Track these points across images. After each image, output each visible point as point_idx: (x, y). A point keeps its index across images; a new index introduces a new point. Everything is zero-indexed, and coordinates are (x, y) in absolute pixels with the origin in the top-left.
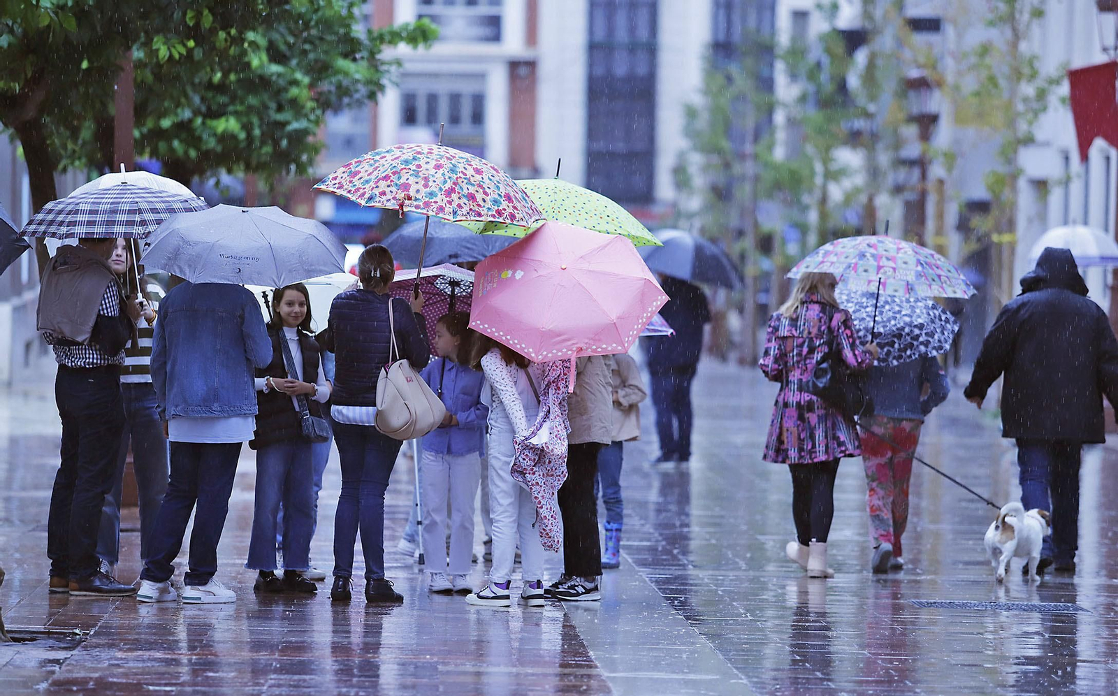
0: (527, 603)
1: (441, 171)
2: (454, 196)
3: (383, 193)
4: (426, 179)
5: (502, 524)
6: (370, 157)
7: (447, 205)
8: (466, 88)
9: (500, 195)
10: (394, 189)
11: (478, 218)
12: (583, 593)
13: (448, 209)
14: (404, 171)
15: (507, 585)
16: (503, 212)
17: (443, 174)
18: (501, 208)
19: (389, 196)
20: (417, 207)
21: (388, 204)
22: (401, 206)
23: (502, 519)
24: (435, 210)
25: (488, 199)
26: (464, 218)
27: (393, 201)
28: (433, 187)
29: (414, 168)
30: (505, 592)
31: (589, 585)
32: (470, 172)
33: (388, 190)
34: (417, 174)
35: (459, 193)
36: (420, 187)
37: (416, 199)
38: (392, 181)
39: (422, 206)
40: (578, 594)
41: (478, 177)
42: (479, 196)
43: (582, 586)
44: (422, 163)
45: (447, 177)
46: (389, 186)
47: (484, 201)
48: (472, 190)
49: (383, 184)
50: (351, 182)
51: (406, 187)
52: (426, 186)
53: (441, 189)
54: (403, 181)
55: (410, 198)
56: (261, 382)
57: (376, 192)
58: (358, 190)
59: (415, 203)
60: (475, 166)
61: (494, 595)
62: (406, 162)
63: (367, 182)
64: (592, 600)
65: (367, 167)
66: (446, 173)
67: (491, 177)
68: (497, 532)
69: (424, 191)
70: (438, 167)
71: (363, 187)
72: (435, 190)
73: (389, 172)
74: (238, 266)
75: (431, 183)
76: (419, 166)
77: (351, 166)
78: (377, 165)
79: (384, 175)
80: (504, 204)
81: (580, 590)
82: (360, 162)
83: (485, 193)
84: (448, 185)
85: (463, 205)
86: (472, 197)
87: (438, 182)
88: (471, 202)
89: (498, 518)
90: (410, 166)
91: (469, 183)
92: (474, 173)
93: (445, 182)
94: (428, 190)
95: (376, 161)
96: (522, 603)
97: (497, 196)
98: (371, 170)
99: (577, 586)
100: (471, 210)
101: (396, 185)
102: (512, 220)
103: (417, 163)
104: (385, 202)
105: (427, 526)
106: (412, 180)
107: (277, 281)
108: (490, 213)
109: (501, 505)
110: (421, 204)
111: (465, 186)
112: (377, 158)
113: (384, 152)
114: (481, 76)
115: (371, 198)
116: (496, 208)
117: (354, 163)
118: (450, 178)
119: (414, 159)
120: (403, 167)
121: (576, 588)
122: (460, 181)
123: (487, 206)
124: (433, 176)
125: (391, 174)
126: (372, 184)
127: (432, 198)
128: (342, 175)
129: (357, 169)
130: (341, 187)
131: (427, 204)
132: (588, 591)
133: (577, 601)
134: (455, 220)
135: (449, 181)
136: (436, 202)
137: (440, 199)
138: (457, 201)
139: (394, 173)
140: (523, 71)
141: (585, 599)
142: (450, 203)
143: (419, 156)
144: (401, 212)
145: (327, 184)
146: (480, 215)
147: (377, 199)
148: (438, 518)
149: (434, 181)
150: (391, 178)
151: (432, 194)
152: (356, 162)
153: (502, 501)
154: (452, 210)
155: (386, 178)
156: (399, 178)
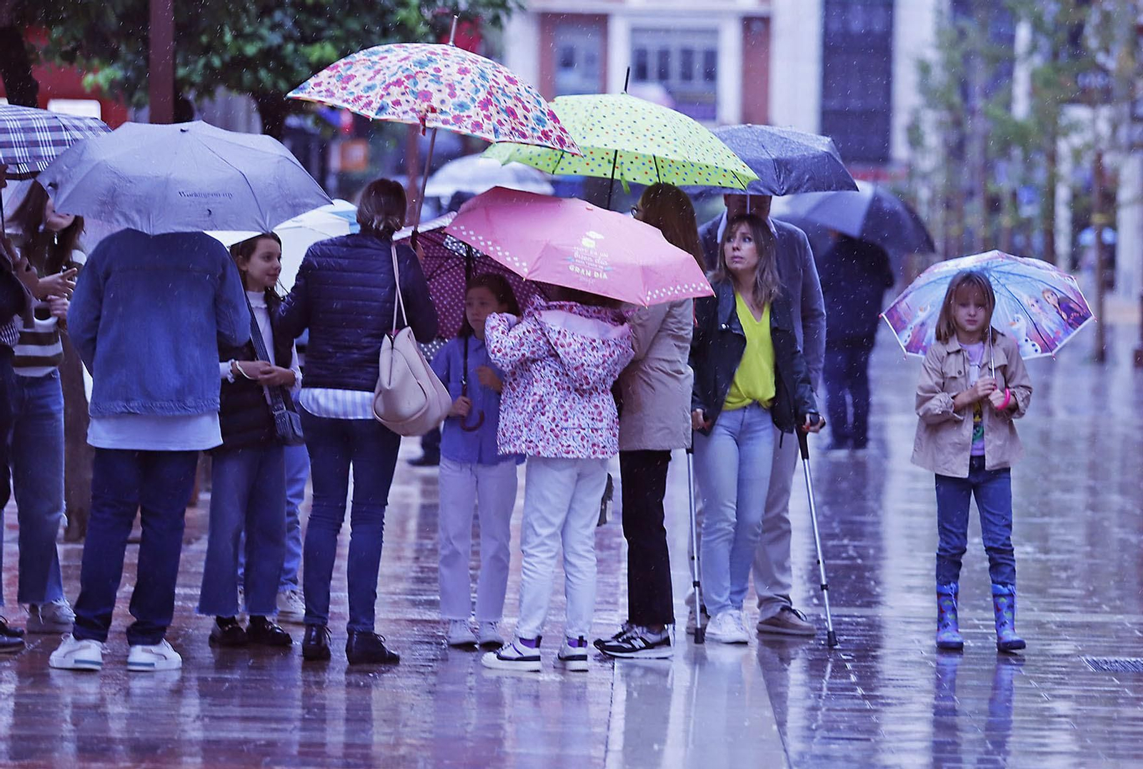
0: (565, 665)
1: (469, 77)
2: (492, 109)
3: (397, 103)
4: (451, 86)
5: (536, 559)
6: (365, 57)
7: (485, 120)
8: (699, 44)
9: (542, 112)
10: (411, 98)
11: (523, 140)
12: (641, 648)
13: (487, 125)
14: (420, 75)
15: (537, 642)
16: (550, 134)
17: (473, 81)
18: (546, 129)
19: (405, 107)
20: (445, 122)
21: (405, 117)
22: (423, 120)
23: (536, 554)
24: (469, 126)
25: (530, 115)
26: (507, 139)
27: (411, 114)
28: (461, 97)
29: (431, 71)
30: (534, 652)
31: (652, 638)
32: (502, 81)
33: (402, 99)
34: (437, 80)
35: (496, 106)
36: (445, 95)
37: (442, 112)
38: (406, 87)
39: (452, 121)
40: (634, 650)
41: (513, 88)
42: (520, 112)
43: (642, 639)
44: (440, 65)
45: (478, 85)
46: (403, 94)
47: (526, 119)
48: (510, 103)
49: (395, 91)
50: (344, 89)
51: (426, 96)
52: (452, 95)
53: (473, 100)
54: (420, 87)
55: (433, 110)
56: (225, 367)
57: (388, 100)
58: (359, 98)
59: (442, 117)
60: (506, 75)
61: (519, 655)
62: (421, 63)
63: (370, 88)
64: (658, 658)
65: (363, 70)
66: (476, 79)
67: (528, 89)
68: (528, 569)
69: (451, 102)
70: (463, 71)
71: (366, 95)
72: (465, 100)
73: (400, 75)
74: (206, 207)
75: (458, 92)
76: (438, 70)
77: (339, 69)
78: (377, 67)
79: (394, 79)
80: (550, 125)
81: (638, 643)
82: (351, 63)
83: (525, 108)
84: (482, 95)
85: (504, 122)
86: (511, 112)
87: (467, 90)
88: (511, 119)
89: (531, 551)
90: (427, 69)
91: (504, 94)
92: (507, 83)
93: (477, 91)
94: (455, 100)
95: (374, 63)
96: (558, 665)
97: (539, 114)
98: (371, 74)
99: (635, 639)
100: (513, 128)
101: (413, 92)
102: (562, 146)
103: (434, 65)
104: (401, 115)
105: (445, 557)
106: (432, 88)
107: (262, 223)
108: (535, 134)
109: (537, 535)
110: (450, 118)
111: (501, 98)
112: (375, 58)
113: (382, 52)
114: (714, 32)
115: (382, 109)
116: (542, 129)
117: (342, 65)
118: (482, 86)
119: (430, 60)
120: (418, 69)
121: (632, 641)
122: (494, 91)
123: (530, 125)
124: (460, 83)
125: (403, 79)
126: (379, 90)
127: (463, 111)
128: (329, 80)
129: (349, 73)
130: (332, 95)
131: (458, 119)
132: (649, 646)
133: (632, 658)
134: (497, 140)
135: (482, 89)
136: (469, 117)
137: (475, 112)
138: (495, 118)
139: (408, 77)
140: (756, 27)
141: (648, 656)
142: (488, 118)
143: (434, 57)
144: (422, 128)
145: (307, 91)
146: (524, 136)
147: (391, 110)
148: (460, 547)
149: (463, 90)
150: (405, 84)
151: (462, 106)
152: (345, 64)
153: (539, 530)
154: (492, 128)
155: (398, 83)
156: (415, 84)
